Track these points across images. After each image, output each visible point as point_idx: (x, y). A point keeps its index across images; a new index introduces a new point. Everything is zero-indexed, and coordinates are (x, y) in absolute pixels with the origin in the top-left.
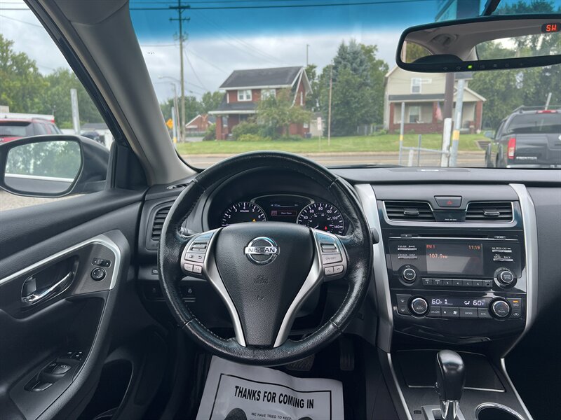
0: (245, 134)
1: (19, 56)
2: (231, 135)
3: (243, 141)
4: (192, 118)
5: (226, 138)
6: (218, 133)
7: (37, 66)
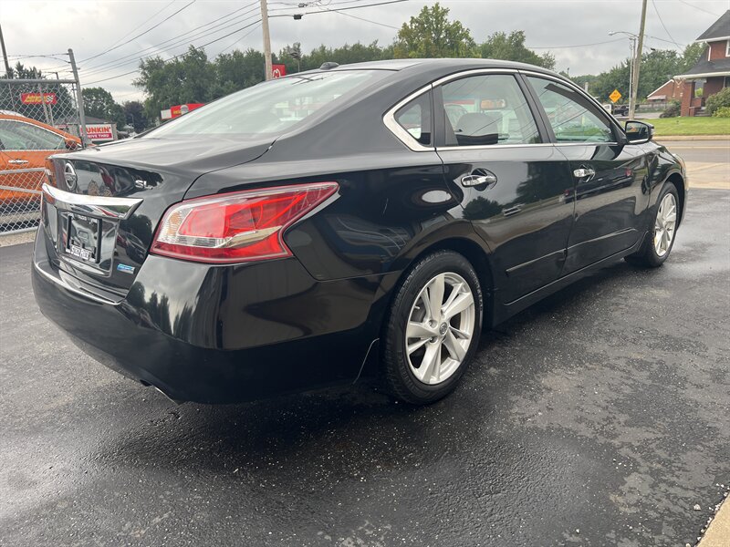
0: (725, 106)
1: (454, 25)
2: (703, 108)
3: (721, 116)
4: (660, 84)
5: (697, 112)
6: (685, 107)
7: (470, 35)
